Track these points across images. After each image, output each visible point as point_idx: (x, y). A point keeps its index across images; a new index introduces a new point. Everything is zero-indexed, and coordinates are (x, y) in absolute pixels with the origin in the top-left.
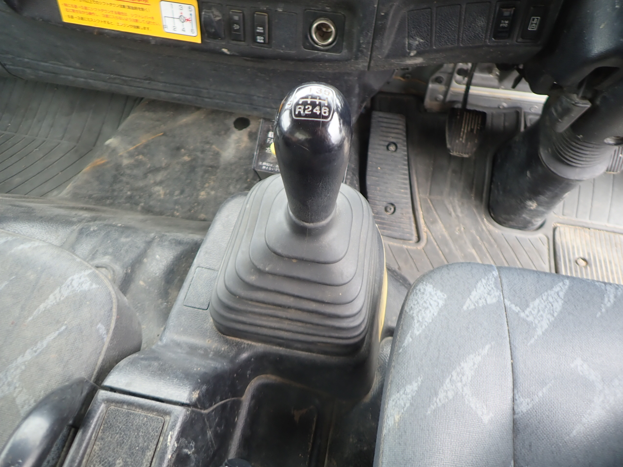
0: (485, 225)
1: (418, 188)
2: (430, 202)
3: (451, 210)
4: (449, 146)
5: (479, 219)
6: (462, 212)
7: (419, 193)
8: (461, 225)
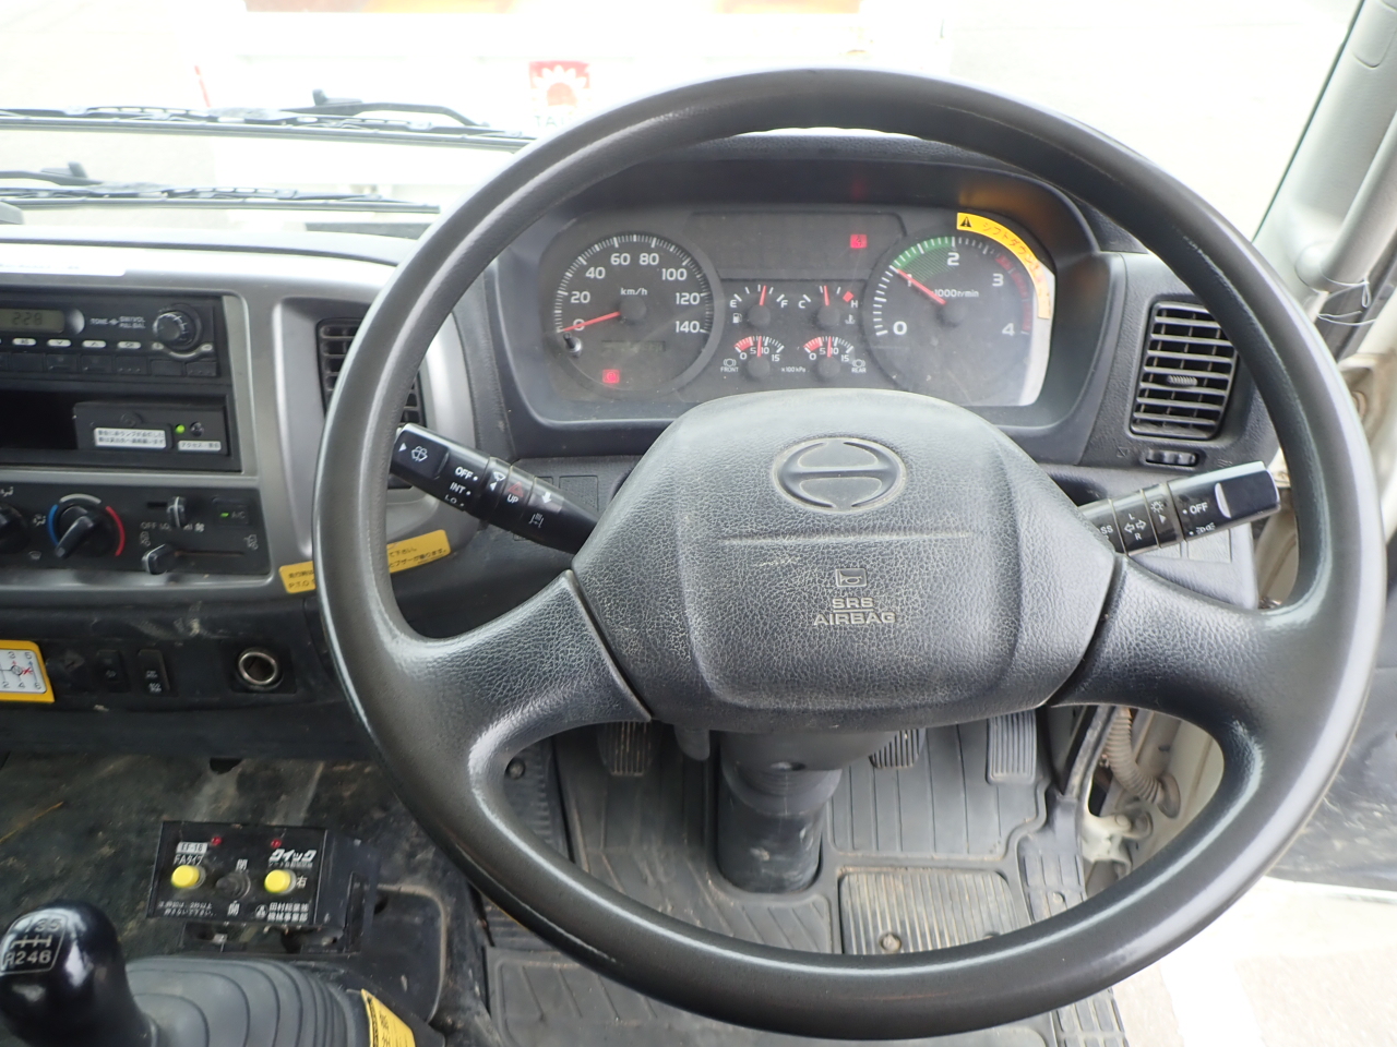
0: (710, 894)
1: (583, 836)
2: (606, 861)
3: (647, 871)
4: (605, 762)
5: (699, 883)
6: (667, 874)
7: (585, 846)
8: (667, 900)
